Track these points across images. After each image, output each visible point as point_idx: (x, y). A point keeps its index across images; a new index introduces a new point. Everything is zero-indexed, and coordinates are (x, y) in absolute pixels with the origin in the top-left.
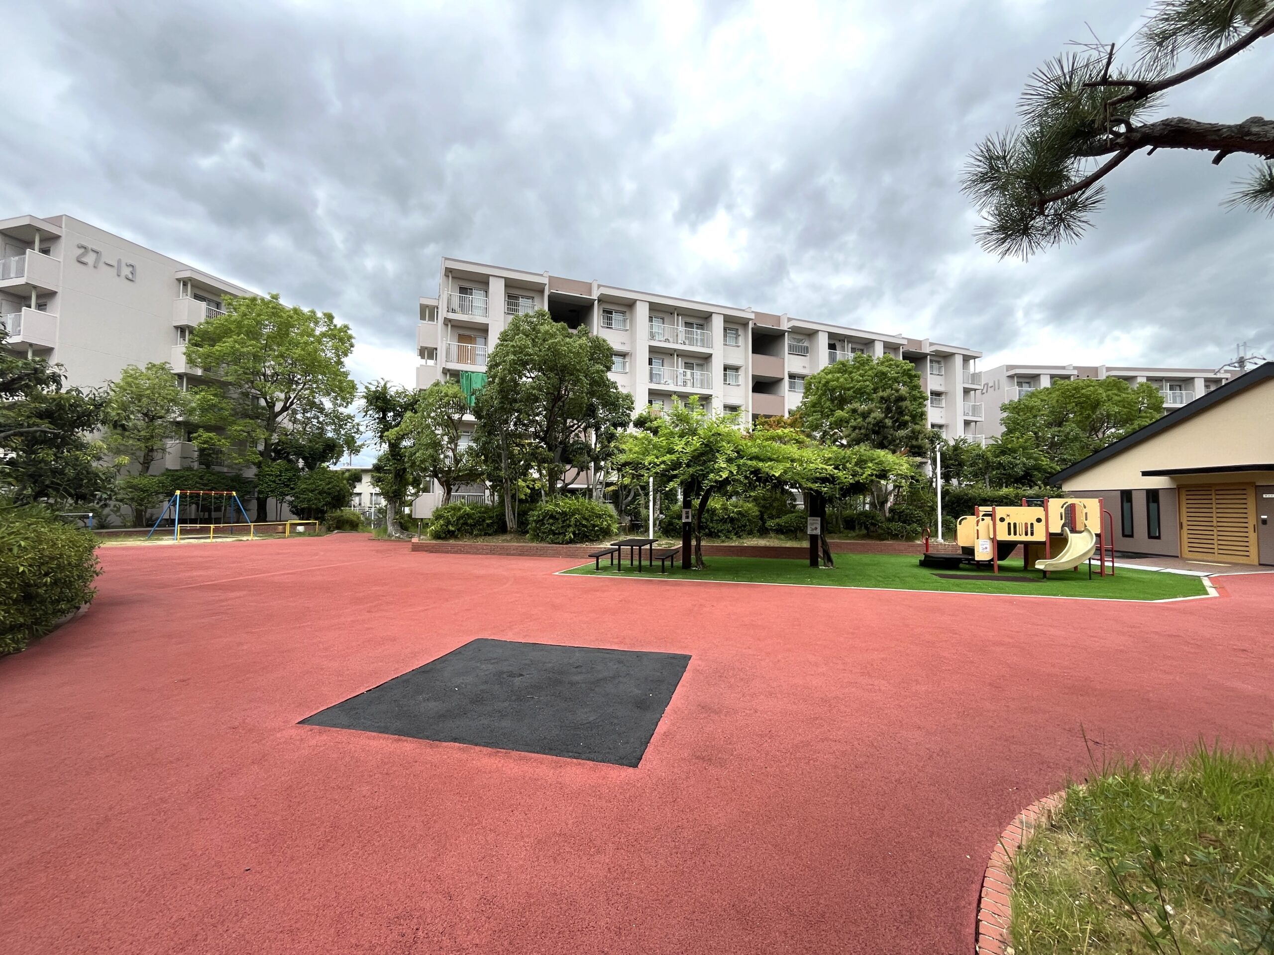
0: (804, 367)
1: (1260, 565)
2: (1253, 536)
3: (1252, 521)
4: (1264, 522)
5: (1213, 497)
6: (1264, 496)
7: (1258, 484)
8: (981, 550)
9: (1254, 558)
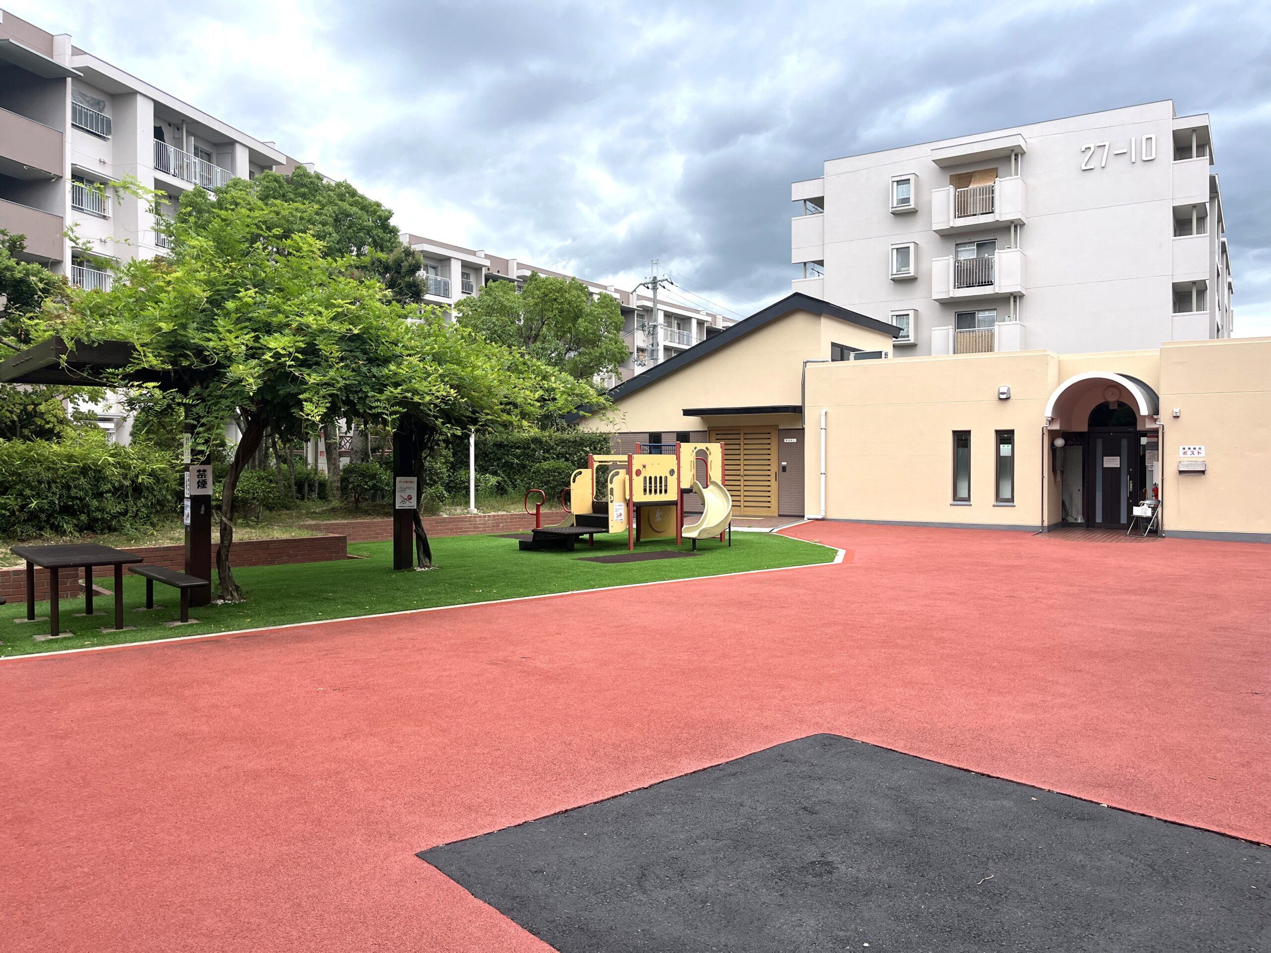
0: (103, 162)
1: (779, 516)
2: (774, 484)
3: (774, 468)
4: (784, 469)
5: (742, 442)
6: (786, 441)
7: (780, 428)
8: (615, 518)
9: (774, 511)
